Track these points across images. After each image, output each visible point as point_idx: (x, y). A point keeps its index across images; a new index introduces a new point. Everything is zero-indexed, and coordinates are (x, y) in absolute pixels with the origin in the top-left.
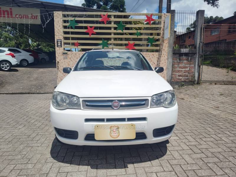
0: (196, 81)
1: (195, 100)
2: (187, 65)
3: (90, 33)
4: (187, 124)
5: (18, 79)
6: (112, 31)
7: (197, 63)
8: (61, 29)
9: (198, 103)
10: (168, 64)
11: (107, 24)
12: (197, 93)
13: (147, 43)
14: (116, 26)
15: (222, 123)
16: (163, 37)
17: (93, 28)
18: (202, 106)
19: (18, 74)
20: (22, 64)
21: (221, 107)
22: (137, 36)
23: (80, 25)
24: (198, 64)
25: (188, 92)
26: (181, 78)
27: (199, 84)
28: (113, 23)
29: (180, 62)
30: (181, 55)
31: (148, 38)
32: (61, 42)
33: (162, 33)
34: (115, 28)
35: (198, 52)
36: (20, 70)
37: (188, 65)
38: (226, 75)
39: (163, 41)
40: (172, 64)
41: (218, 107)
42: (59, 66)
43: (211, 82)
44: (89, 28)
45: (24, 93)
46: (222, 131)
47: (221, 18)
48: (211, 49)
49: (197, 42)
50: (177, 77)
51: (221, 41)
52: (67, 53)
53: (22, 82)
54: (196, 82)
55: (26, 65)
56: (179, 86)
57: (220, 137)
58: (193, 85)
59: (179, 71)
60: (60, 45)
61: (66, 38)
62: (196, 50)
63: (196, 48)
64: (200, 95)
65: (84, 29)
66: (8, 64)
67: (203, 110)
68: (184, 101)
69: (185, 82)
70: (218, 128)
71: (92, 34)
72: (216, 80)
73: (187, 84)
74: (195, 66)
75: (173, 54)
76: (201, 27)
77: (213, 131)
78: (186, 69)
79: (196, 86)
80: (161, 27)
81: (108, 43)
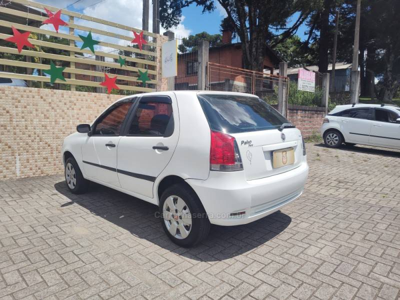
3: (20, 45)
6: (72, 48)
13: (138, 80)
14: (79, 39)
16: (161, 74)
22: (121, 66)
28: (72, 32)
33: (158, 66)
39: (161, 80)
44: (15, 32)
71: (26, 48)
80: (156, 57)
81: (64, 71)
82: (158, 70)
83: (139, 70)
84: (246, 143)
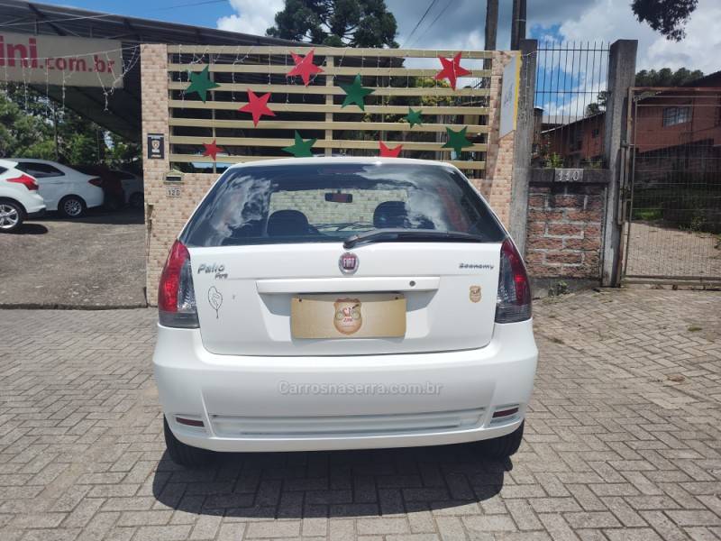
0: (607, 275)
1: (601, 346)
2: (577, 223)
3: (256, 115)
4: (557, 453)
5: (39, 258)
6: (329, 107)
7: (610, 218)
8: (162, 99)
9: (609, 358)
10: (513, 218)
11: (310, 84)
12: (608, 319)
13: (444, 146)
14: (340, 91)
15: (695, 455)
16: (498, 130)
17: (267, 97)
18: (621, 370)
19: (42, 243)
20: (67, 209)
21: (689, 378)
22: (411, 126)
23: (224, 87)
24: (616, 219)
25: (580, 314)
26: (555, 265)
27: (619, 286)
28: (330, 82)
29: (553, 212)
30: (557, 187)
31: (445, 131)
32: (161, 141)
33: (492, 115)
34: (338, 100)
35: (614, 178)
36: (52, 228)
37: (582, 223)
38: (711, 258)
39: (497, 142)
40: (525, 216)
41: (680, 380)
42: (154, 220)
43: (659, 282)
44: (251, 97)
45: (42, 304)
46: (693, 495)
47: (698, 73)
48: (663, 169)
49: (610, 146)
50: (544, 263)
51: (696, 143)
52: (179, 179)
53: (48, 269)
54: (607, 281)
55: (78, 213)
56: (551, 291)
57: (681, 528)
58: (598, 291)
59: (549, 243)
60: (158, 151)
61: (177, 131)
62: (609, 174)
63: (608, 168)
64: (619, 327)
65: (235, 101)
66: (13, 210)
67: (625, 388)
68: (560, 349)
69: (569, 278)
70: (679, 476)
71: (264, 118)
72: (678, 273)
73: (577, 287)
74: (604, 226)
75: (531, 184)
76: (625, 96)
77: (654, 491)
78: (574, 237)
79: (606, 293)
80: (489, 97)
81: (314, 146)
82: (491, 122)
83: (447, 129)
84: (208, 271)
